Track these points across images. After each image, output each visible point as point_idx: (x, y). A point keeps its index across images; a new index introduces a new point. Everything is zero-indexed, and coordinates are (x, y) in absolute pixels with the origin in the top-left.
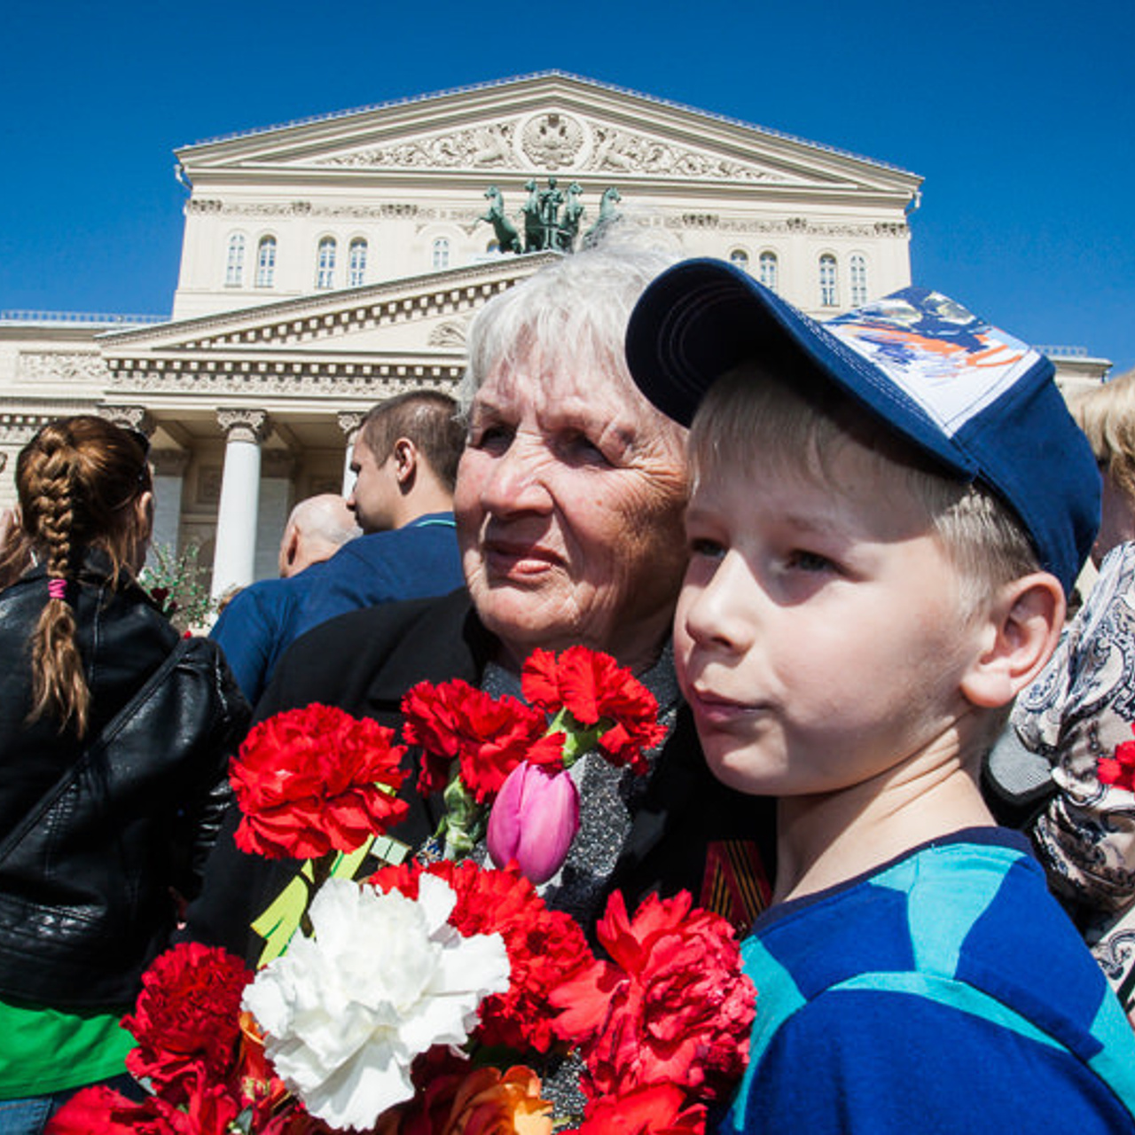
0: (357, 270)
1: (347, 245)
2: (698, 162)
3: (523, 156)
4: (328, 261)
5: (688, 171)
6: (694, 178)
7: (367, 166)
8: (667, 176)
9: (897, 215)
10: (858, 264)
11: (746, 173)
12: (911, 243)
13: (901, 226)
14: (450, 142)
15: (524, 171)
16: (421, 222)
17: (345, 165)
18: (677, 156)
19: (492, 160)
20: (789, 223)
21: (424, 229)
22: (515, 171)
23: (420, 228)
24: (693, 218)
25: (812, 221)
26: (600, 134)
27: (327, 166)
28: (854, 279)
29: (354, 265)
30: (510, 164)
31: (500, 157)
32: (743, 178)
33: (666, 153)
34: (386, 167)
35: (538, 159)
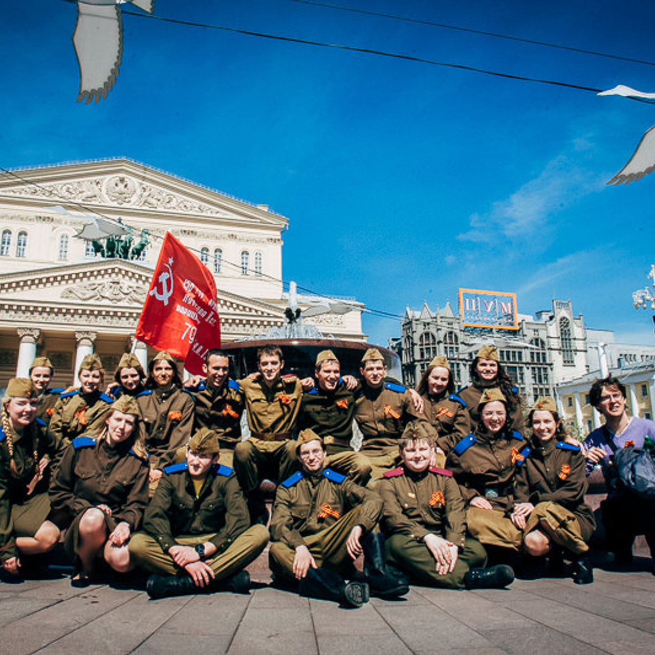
0: (22, 247)
1: (17, 234)
2: (189, 205)
3: (106, 196)
4: (6, 241)
5: (184, 209)
6: (187, 213)
7: (29, 196)
8: (175, 211)
9: (277, 235)
10: (258, 256)
11: (210, 212)
12: (283, 247)
13: (279, 240)
14: (71, 187)
15: (106, 204)
16: (55, 226)
17: (17, 195)
18: (179, 201)
19: (91, 197)
20: (229, 236)
21: (57, 229)
22: (103, 204)
23: (54, 228)
24: (185, 231)
25: (239, 235)
26: (144, 188)
27: (7, 194)
28: (256, 263)
29: (20, 244)
30: (100, 200)
31: (95, 196)
32: (209, 214)
33: (174, 199)
34: (38, 197)
35: (113, 198)
